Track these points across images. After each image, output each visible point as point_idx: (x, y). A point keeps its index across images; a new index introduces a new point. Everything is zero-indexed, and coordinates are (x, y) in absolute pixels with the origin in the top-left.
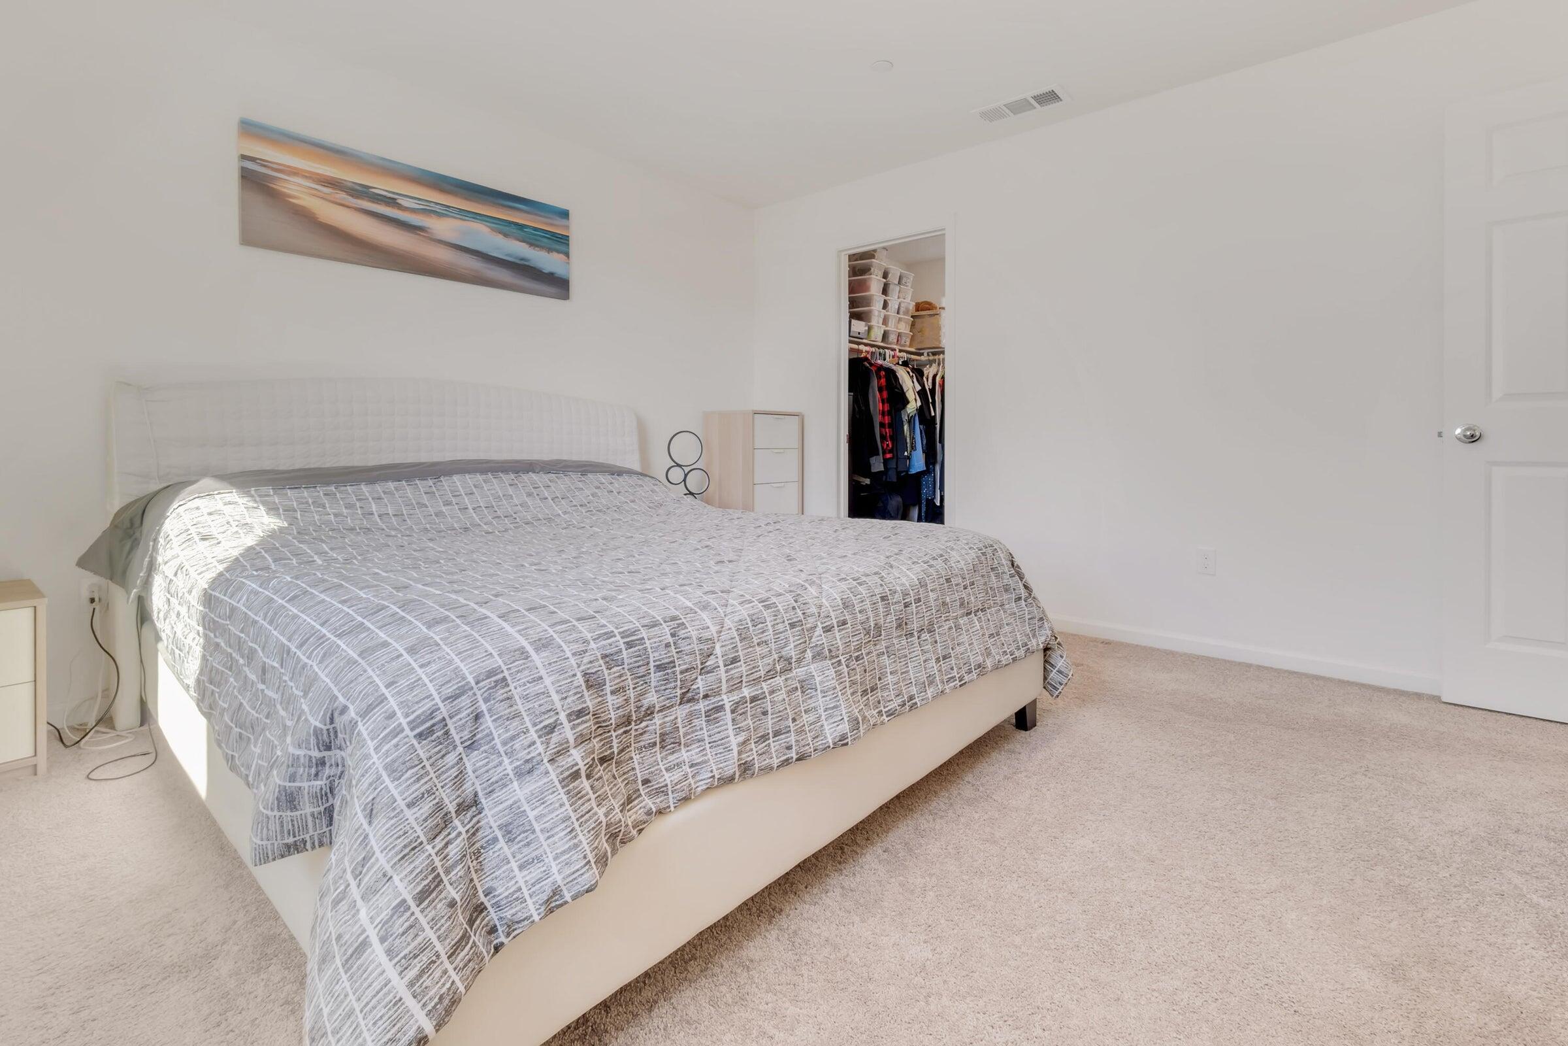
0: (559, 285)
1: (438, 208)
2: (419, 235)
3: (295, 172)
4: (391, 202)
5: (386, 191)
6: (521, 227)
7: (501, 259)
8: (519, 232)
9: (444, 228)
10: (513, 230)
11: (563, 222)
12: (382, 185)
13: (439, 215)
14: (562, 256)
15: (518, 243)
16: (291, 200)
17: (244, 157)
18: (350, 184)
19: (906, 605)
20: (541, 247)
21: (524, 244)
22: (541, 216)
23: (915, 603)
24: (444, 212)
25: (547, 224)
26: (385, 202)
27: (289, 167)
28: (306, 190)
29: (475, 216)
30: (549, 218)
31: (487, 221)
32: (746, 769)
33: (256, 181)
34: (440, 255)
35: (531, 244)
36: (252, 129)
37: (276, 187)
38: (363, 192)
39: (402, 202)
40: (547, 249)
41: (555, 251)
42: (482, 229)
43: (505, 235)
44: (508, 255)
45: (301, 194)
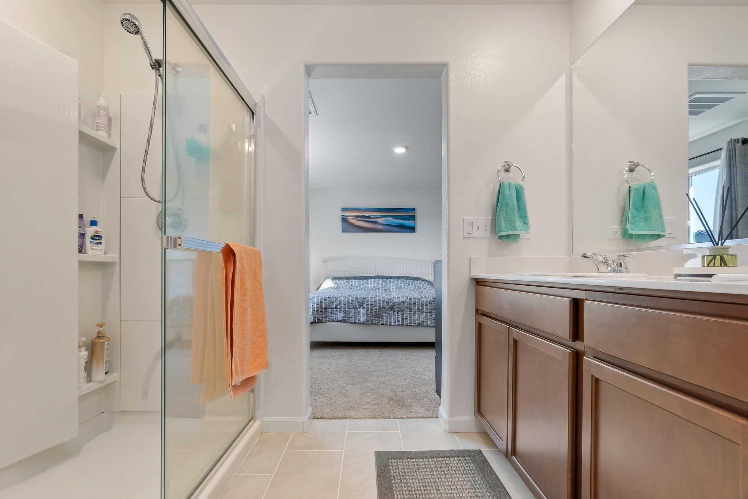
0: (412, 229)
1: (380, 216)
2: (375, 223)
4: (369, 217)
6: (400, 216)
7: (395, 225)
9: (381, 221)
10: (398, 217)
11: (414, 212)
12: (367, 214)
14: (413, 221)
15: (400, 220)
16: (350, 222)
17: (342, 215)
18: (361, 216)
20: (406, 220)
21: (401, 220)
24: (378, 217)
25: (408, 213)
26: (367, 218)
27: (349, 215)
32: (344, 321)
33: (344, 220)
34: (380, 227)
35: (404, 220)
36: (344, 210)
37: (347, 221)
38: (363, 217)
39: (371, 217)
40: (409, 220)
41: (411, 220)
42: (390, 218)
43: (396, 219)
44: (397, 224)
45: (351, 220)
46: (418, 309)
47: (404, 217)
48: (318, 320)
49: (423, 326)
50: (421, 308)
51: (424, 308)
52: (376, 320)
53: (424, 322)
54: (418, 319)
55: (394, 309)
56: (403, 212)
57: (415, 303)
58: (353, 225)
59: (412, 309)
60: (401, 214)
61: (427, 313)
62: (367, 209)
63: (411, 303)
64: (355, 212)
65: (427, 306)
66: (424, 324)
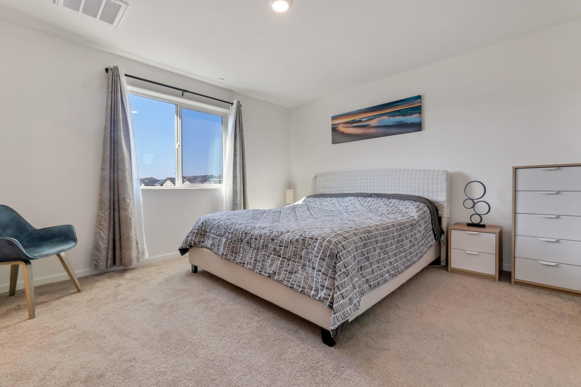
0: (417, 126)
1: (372, 117)
2: (367, 127)
3: (340, 124)
4: (360, 121)
5: (359, 119)
6: (399, 111)
7: (392, 125)
8: (399, 113)
9: (373, 123)
10: (397, 113)
11: (419, 100)
12: (357, 118)
13: (372, 119)
14: (417, 115)
15: (398, 117)
16: (340, 131)
17: (332, 125)
18: (350, 121)
19: (251, 238)
20: (407, 115)
21: (400, 117)
22: (408, 103)
23: (254, 239)
24: (370, 119)
25: (410, 105)
26: (357, 122)
27: (339, 123)
28: (342, 127)
29: (383, 115)
30: (411, 102)
31: (387, 114)
33: (334, 129)
34: (373, 131)
35: (403, 115)
36: (334, 118)
37: (337, 129)
38: (354, 122)
39: (363, 120)
40: (411, 114)
41: (415, 114)
42: (385, 117)
43: (393, 116)
44: (395, 123)
45: (341, 128)
46: (275, 250)
47: (403, 111)
48: (195, 244)
49: (274, 280)
50: (278, 248)
51: (281, 249)
52: (232, 255)
53: (277, 274)
54: (271, 265)
55: (250, 244)
56: (403, 105)
57: (273, 240)
58: (342, 133)
59: (268, 248)
60: (399, 108)
61: (284, 259)
62: (357, 111)
63: (269, 238)
64: (345, 118)
65: (287, 247)
66: (276, 277)
